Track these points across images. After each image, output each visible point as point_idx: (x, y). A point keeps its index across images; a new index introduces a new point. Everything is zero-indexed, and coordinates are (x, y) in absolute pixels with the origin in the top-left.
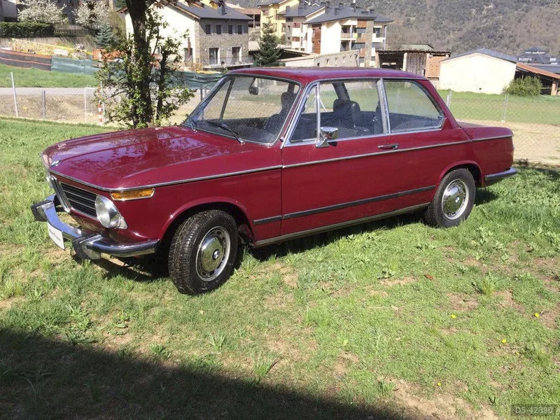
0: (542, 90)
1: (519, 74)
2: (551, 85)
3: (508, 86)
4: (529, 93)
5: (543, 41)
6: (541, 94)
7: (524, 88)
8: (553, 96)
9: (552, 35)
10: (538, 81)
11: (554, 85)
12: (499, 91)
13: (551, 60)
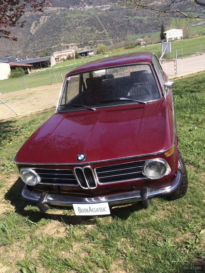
0: (25, 72)
1: (13, 68)
2: (27, 70)
3: (10, 74)
4: (20, 75)
5: (7, 52)
6: (26, 74)
7: (17, 73)
8: (30, 74)
9: (9, 48)
10: (22, 69)
11: (28, 69)
12: (6, 77)
13: (16, 59)
